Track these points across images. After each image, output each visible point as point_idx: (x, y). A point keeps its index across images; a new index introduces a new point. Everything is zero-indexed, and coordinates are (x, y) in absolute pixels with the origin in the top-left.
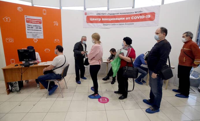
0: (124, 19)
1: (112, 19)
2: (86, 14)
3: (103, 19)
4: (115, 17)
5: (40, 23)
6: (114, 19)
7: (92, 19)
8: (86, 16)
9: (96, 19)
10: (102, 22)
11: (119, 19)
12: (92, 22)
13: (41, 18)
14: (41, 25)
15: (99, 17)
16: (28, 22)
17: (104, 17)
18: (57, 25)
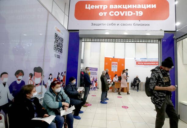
0: (155, 63)
1: (149, 63)
2: (136, 61)
3: (144, 63)
4: (150, 62)
5: (117, 65)
6: (150, 63)
7: (139, 63)
8: (136, 62)
9: (141, 63)
10: (143, 64)
11: (152, 63)
12: (138, 64)
13: (117, 63)
14: (117, 66)
15: (142, 62)
16: (112, 64)
17: (145, 62)
18: (123, 65)
